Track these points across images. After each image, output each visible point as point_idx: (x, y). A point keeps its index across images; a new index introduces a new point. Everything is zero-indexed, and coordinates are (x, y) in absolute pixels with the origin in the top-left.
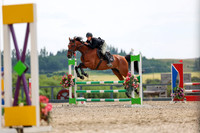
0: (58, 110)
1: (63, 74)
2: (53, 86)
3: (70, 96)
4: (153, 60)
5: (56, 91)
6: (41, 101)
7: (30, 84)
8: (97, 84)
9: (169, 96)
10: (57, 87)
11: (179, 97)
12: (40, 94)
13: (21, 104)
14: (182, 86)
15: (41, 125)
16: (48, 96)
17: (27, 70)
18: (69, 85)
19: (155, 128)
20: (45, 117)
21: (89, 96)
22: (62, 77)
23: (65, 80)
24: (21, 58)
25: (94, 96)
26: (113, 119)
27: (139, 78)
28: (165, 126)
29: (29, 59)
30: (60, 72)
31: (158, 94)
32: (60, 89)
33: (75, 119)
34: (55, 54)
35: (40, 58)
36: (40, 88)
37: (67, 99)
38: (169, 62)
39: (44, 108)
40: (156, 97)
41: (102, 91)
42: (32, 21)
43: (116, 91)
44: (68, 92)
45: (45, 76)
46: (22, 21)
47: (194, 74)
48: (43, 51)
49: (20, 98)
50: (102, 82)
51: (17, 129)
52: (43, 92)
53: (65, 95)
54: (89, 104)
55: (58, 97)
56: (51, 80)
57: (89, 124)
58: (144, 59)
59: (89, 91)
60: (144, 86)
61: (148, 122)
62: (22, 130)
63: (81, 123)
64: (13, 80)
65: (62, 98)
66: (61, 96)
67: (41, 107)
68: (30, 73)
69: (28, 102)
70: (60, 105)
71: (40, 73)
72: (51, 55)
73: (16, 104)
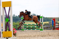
0: (18, 32)
1: (20, 22)
2: (17, 25)
3: (22, 28)
4: (46, 18)
5: (18, 27)
6: (13, 30)
7: (10, 25)
8: (30, 25)
9: (51, 28)
10: (18, 26)
11: (54, 29)
12: (13, 28)
13: (8, 31)
14: (55, 25)
15: (13, 37)
16: (15, 28)
17: (9, 21)
18: (22, 25)
19: (47, 38)
20: (15, 34)
21: (27, 28)
22: (19, 23)
23: (20, 24)
24: (8, 17)
25: (29, 28)
26: (35, 35)
27: (42, 23)
28: (50, 37)
29: (10, 17)
30: (19, 21)
31: (48, 28)
32: (19, 26)
33: (23, 35)
34: (17, 16)
35: (13, 17)
36: (13, 26)
37: (21, 29)
38: (51, 18)
39: (14, 32)
40: (47, 29)
41: (31, 27)
42: (11, 6)
43: (35, 27)
44: (21, 27)
45: (14, 22)
46: (8, 6)
47: (58, 22)
48: (14, 15)
49: (7, 29)
50: (31, 24)
51: (6, 38)
52: (14, 27)
53: (20, 28)
54: (27, 31)
55: (18, 29)
56: (16, 24)
57: (28, 36)
58: (44, 17)
59: (27, 27)
60: (44, 25)
61: (45, 36)
62: (8, 38)
63: (25, 36)
64: (5, 24)
65: (20, 29)
66: (19, 28)
67: (13, 32)
68: (10, 21)
69: (9, 30)
70: (19, 31)
71: (13, 22)
72: (16, 16)
73: (6, 31)
